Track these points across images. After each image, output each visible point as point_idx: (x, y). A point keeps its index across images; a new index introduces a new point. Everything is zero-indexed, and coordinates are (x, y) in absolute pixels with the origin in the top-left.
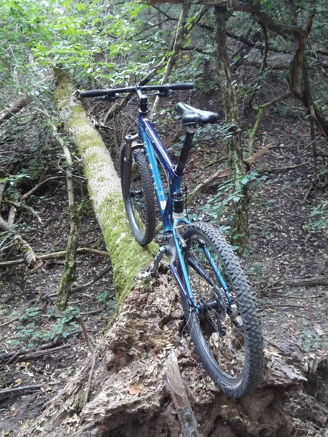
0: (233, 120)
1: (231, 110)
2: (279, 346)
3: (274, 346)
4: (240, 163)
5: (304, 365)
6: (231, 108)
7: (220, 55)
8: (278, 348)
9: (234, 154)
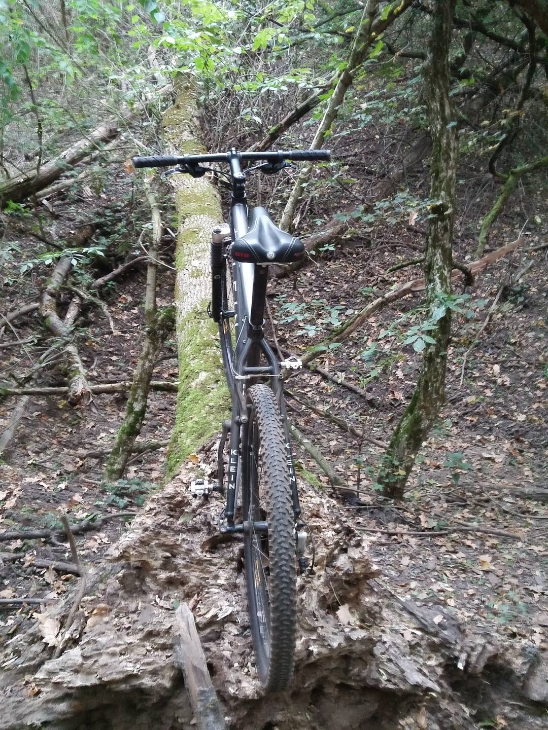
0: (443, 193)
1: (442, 175)
2: (420, 615)
4: (446, 273)
5: (458, 657)
6: (442, 171)
7: (435, 75)
8: (418, 619)
9: (435, 255)
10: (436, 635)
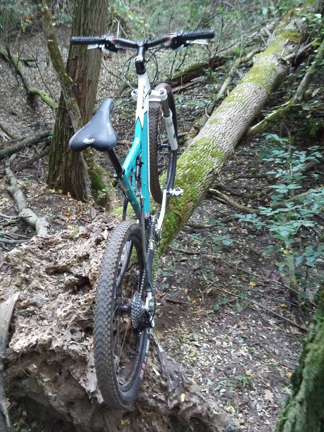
2: (164, 363)
3: (159, 360)
5: (171, 401)
8: (161, 365)
10: (166, 380)
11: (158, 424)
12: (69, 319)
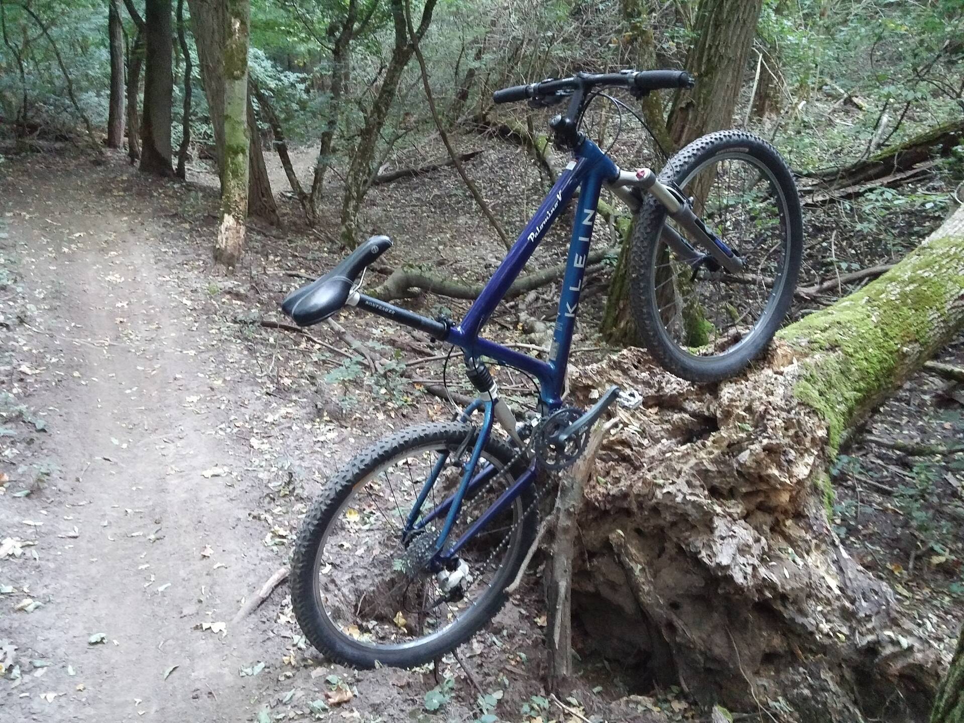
2: (848, 576)
3: (841, 569)
5: (862, 634)
8: (844, 578)
10: (853, 601)
11: (832, 678)
12: (686, 463)
